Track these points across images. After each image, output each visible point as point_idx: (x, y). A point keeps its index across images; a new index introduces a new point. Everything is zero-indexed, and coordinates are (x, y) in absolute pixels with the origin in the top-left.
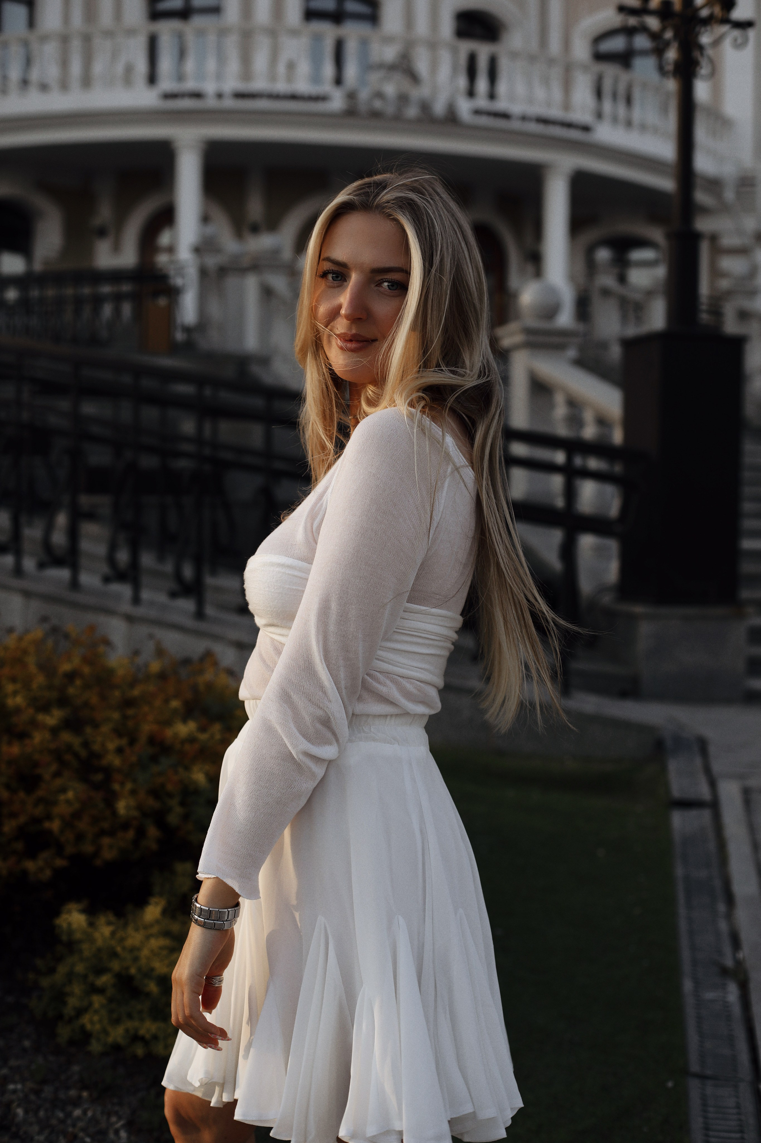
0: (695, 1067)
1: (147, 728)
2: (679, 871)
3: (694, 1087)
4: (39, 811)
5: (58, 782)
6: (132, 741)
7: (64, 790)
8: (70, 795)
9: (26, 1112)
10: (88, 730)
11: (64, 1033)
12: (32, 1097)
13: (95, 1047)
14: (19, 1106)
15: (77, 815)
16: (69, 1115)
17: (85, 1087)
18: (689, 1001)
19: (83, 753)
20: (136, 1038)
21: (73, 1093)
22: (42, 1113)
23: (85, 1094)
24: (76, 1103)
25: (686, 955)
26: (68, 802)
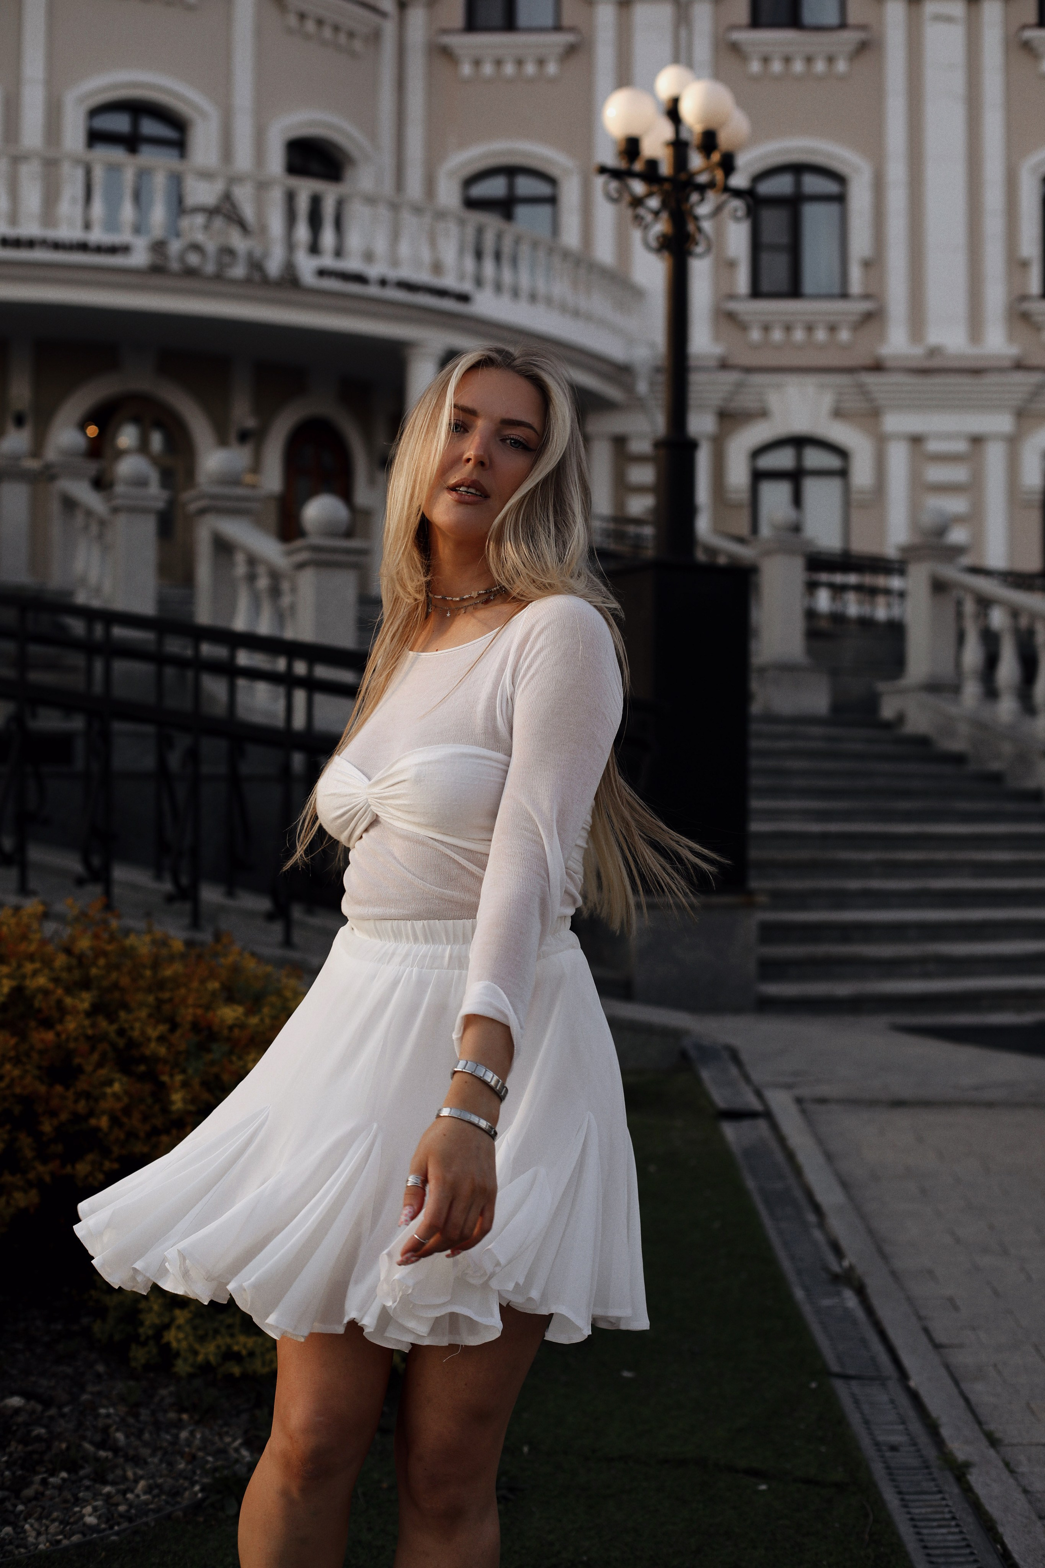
0: (835, 1368)
1: (187, 1014)
2: (751, 1184)
3: (839, 1386)
4: (82, 1106)
5: (103, 1072)
6: (174, 1026)
7: (110, 1083)
8: (117, 1087)
9: (127, 1436)
10: (123, 1014)
11: (139, 1355)
12: (131, 1420)
13: (182, 1367)
14: (117, 1430)
15: (127, 1111)
16: (176, 1437)
17: (182, 1410)
18: (807, 1310)
19: (121, 1043)
20: (229, 1355)
21: (172, 1415)
22: (147, 1436)
23: (185, 1417)
24: (179, 1425)
25: (786, 1265)
26: (116, 1096)
